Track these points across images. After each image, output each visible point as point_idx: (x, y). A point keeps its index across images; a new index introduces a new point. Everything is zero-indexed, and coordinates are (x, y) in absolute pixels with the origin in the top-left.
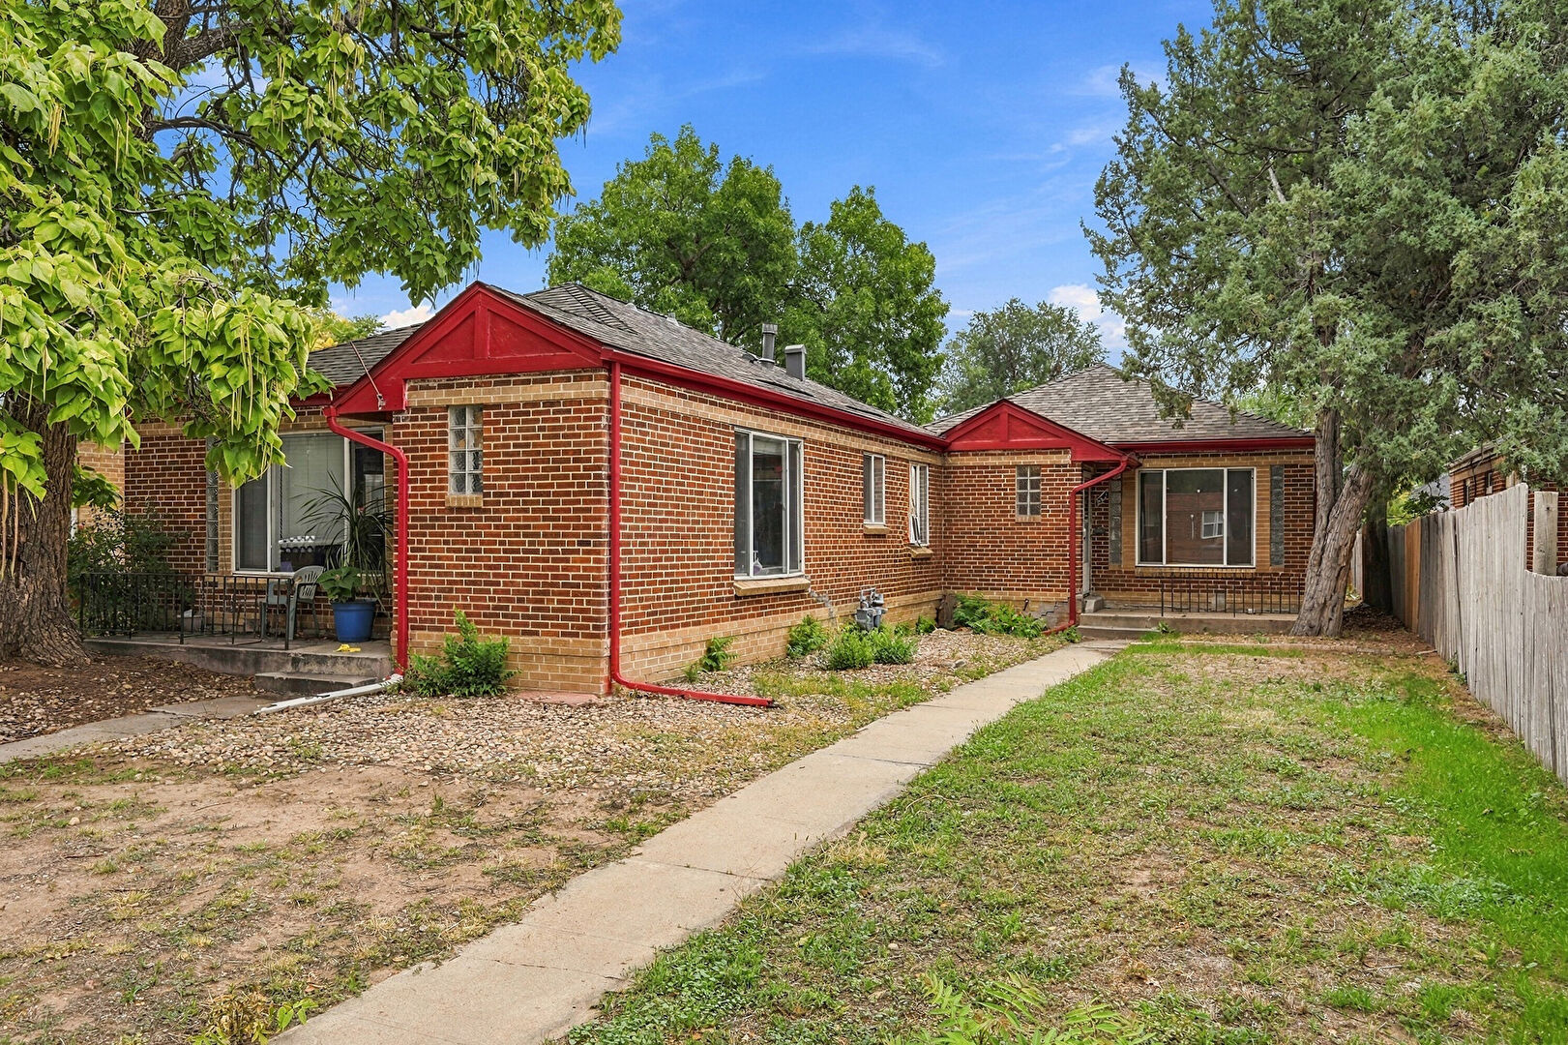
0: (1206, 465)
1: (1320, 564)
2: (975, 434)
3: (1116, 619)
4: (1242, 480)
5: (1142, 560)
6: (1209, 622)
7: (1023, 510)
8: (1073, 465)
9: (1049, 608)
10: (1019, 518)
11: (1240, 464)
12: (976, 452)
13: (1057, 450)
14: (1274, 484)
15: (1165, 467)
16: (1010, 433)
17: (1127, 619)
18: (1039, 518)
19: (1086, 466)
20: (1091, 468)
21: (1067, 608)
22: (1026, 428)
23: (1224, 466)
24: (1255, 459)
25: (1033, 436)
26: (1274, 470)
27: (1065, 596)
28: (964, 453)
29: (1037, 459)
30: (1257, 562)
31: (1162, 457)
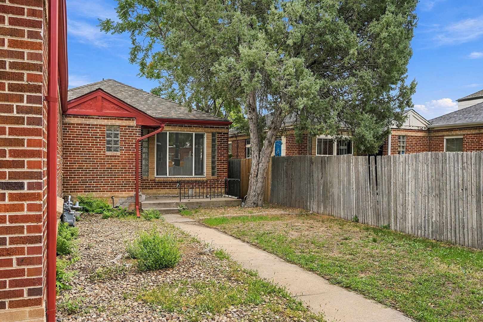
0: (186, 130)
1: (257, 176)
2: (82, 106)
3: (159, 204)
4: (200, 137)
5: (157, 174)
6: (201, 203)
7: (109, 149)
8: (137, 127)
9: (123, 200)
10: (108, 153)
11: (200, 131)
12: (83, 116)
13: (129, 118)
14: (213, 140)
15: (168, 130)
16: (102, 108)
17: (165, 203)
18: (119, 153)
19: (144, 127)
20: (145, 129)
21: (133, 200)
22: (112, 105)
23: (194, 131)
24: (206, 129)
25: (117, 110)
26: (213, 135)
27: (133, 193)
28: (76, 116)
29: (118, 123)
30: (206, 174)
31: (167, 126)
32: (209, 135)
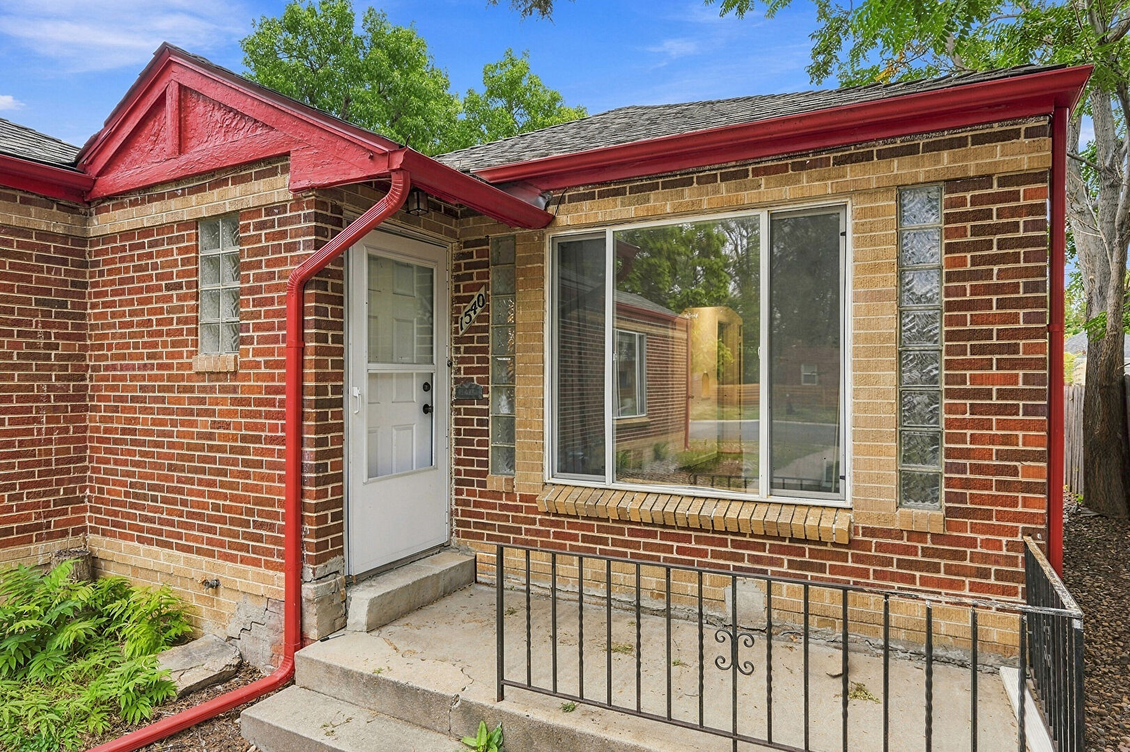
2: (131, 153)
8: (298, 204)
9: (252, 609)
11: (802, 192)
12: (135, 196)
13: (271, 165)
16: (183, 138)
18: (235, 359)
19: (325, 198)
21: (283, 625)
22: (214, 116)
23: (761, 203)
24: (851, 173)
25: (227, 131)
26: (911, 204)
27: (281, 584)
29: (230, 197)
30: (856, 491)
31: (602, 195)
32: (873, 212)
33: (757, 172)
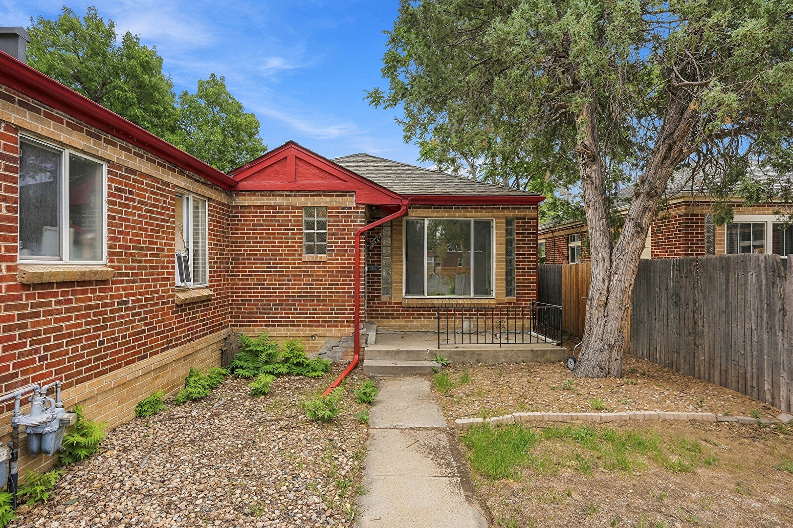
0: (458, 215)
1: (606, 304)
2: (262, 175)
4: (484, 228)
5: (408, 293)
6: (479, 354)
7: (310, 250)
8: (357, 208)
10: (307, 257)
11: (483, 215)
13: (343, 193)
14: (509, 232)
15: (426, 216)
16: (296, 176)
19: (370, 208)
21: (351, 343)
22: (315, 171)
23: (472, 216)
24: (495, 212)
25: (322, 178)
26: (509, 222)
27: (350, 331)
29: (324, 201)
30: (496, 293)
31: (424, 208)
32: (500, 223)
33: (471, 208)
